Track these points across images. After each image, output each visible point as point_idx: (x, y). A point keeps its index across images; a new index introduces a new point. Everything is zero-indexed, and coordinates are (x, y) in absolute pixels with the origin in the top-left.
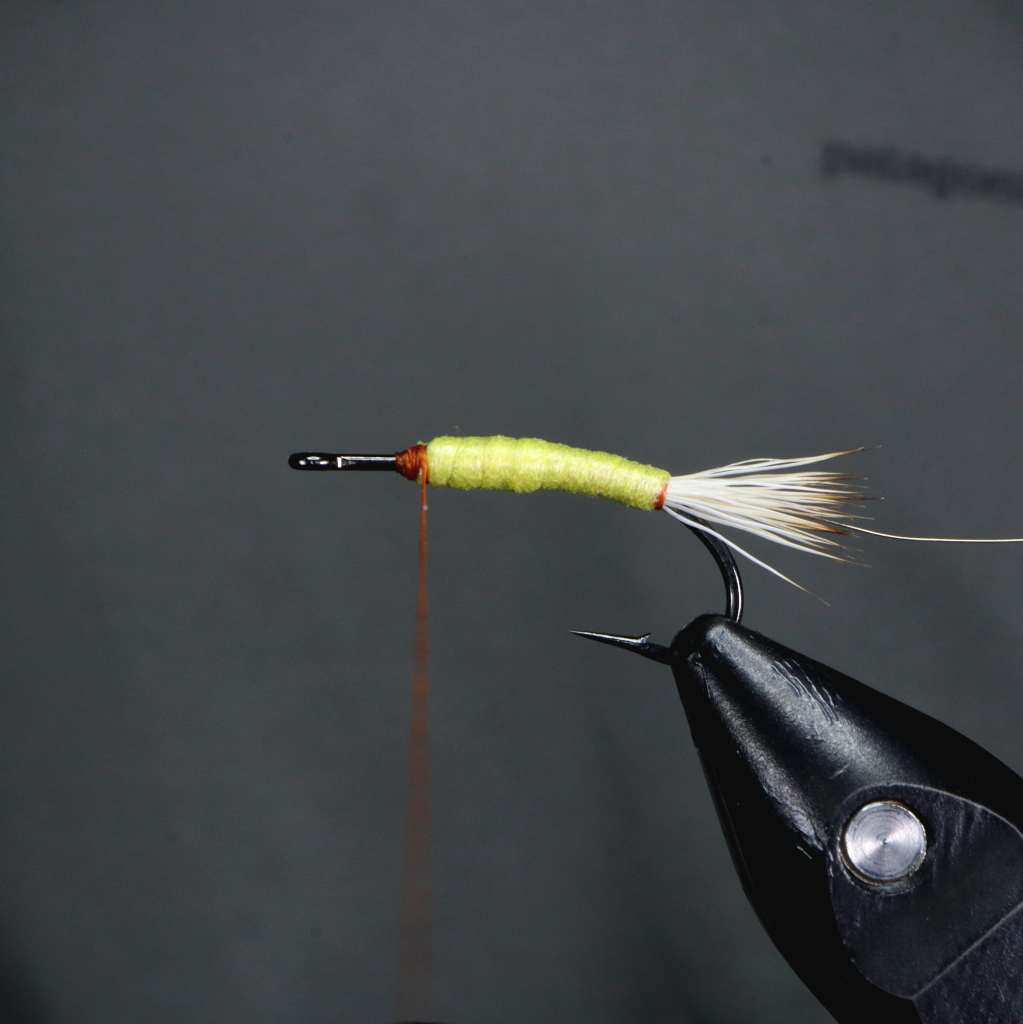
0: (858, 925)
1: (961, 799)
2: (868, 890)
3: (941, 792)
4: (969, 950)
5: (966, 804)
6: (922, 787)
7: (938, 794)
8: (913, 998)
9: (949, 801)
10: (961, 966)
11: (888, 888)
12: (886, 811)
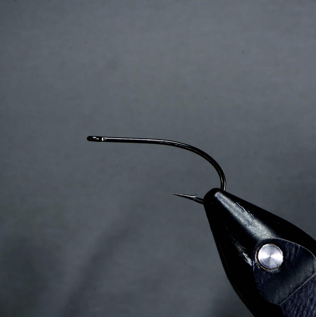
0: (262, 282)
1: (294, 243)
2: (265, 271)
3: (287, 241)
4: (297, 290)
5: (295, 245)
6: (281, 239)
7: (286, 242)
8: (280, 305)
9: (290, 244)
10: (295, 294)
11: (271, 271)
12: (270, 247)
